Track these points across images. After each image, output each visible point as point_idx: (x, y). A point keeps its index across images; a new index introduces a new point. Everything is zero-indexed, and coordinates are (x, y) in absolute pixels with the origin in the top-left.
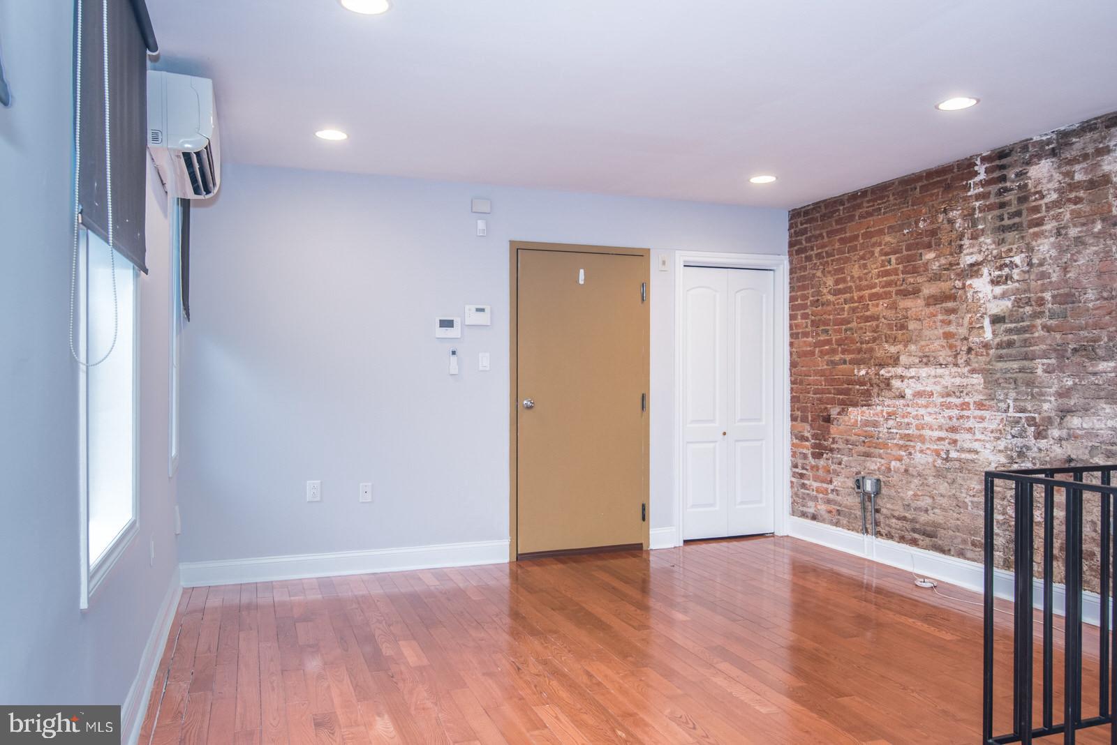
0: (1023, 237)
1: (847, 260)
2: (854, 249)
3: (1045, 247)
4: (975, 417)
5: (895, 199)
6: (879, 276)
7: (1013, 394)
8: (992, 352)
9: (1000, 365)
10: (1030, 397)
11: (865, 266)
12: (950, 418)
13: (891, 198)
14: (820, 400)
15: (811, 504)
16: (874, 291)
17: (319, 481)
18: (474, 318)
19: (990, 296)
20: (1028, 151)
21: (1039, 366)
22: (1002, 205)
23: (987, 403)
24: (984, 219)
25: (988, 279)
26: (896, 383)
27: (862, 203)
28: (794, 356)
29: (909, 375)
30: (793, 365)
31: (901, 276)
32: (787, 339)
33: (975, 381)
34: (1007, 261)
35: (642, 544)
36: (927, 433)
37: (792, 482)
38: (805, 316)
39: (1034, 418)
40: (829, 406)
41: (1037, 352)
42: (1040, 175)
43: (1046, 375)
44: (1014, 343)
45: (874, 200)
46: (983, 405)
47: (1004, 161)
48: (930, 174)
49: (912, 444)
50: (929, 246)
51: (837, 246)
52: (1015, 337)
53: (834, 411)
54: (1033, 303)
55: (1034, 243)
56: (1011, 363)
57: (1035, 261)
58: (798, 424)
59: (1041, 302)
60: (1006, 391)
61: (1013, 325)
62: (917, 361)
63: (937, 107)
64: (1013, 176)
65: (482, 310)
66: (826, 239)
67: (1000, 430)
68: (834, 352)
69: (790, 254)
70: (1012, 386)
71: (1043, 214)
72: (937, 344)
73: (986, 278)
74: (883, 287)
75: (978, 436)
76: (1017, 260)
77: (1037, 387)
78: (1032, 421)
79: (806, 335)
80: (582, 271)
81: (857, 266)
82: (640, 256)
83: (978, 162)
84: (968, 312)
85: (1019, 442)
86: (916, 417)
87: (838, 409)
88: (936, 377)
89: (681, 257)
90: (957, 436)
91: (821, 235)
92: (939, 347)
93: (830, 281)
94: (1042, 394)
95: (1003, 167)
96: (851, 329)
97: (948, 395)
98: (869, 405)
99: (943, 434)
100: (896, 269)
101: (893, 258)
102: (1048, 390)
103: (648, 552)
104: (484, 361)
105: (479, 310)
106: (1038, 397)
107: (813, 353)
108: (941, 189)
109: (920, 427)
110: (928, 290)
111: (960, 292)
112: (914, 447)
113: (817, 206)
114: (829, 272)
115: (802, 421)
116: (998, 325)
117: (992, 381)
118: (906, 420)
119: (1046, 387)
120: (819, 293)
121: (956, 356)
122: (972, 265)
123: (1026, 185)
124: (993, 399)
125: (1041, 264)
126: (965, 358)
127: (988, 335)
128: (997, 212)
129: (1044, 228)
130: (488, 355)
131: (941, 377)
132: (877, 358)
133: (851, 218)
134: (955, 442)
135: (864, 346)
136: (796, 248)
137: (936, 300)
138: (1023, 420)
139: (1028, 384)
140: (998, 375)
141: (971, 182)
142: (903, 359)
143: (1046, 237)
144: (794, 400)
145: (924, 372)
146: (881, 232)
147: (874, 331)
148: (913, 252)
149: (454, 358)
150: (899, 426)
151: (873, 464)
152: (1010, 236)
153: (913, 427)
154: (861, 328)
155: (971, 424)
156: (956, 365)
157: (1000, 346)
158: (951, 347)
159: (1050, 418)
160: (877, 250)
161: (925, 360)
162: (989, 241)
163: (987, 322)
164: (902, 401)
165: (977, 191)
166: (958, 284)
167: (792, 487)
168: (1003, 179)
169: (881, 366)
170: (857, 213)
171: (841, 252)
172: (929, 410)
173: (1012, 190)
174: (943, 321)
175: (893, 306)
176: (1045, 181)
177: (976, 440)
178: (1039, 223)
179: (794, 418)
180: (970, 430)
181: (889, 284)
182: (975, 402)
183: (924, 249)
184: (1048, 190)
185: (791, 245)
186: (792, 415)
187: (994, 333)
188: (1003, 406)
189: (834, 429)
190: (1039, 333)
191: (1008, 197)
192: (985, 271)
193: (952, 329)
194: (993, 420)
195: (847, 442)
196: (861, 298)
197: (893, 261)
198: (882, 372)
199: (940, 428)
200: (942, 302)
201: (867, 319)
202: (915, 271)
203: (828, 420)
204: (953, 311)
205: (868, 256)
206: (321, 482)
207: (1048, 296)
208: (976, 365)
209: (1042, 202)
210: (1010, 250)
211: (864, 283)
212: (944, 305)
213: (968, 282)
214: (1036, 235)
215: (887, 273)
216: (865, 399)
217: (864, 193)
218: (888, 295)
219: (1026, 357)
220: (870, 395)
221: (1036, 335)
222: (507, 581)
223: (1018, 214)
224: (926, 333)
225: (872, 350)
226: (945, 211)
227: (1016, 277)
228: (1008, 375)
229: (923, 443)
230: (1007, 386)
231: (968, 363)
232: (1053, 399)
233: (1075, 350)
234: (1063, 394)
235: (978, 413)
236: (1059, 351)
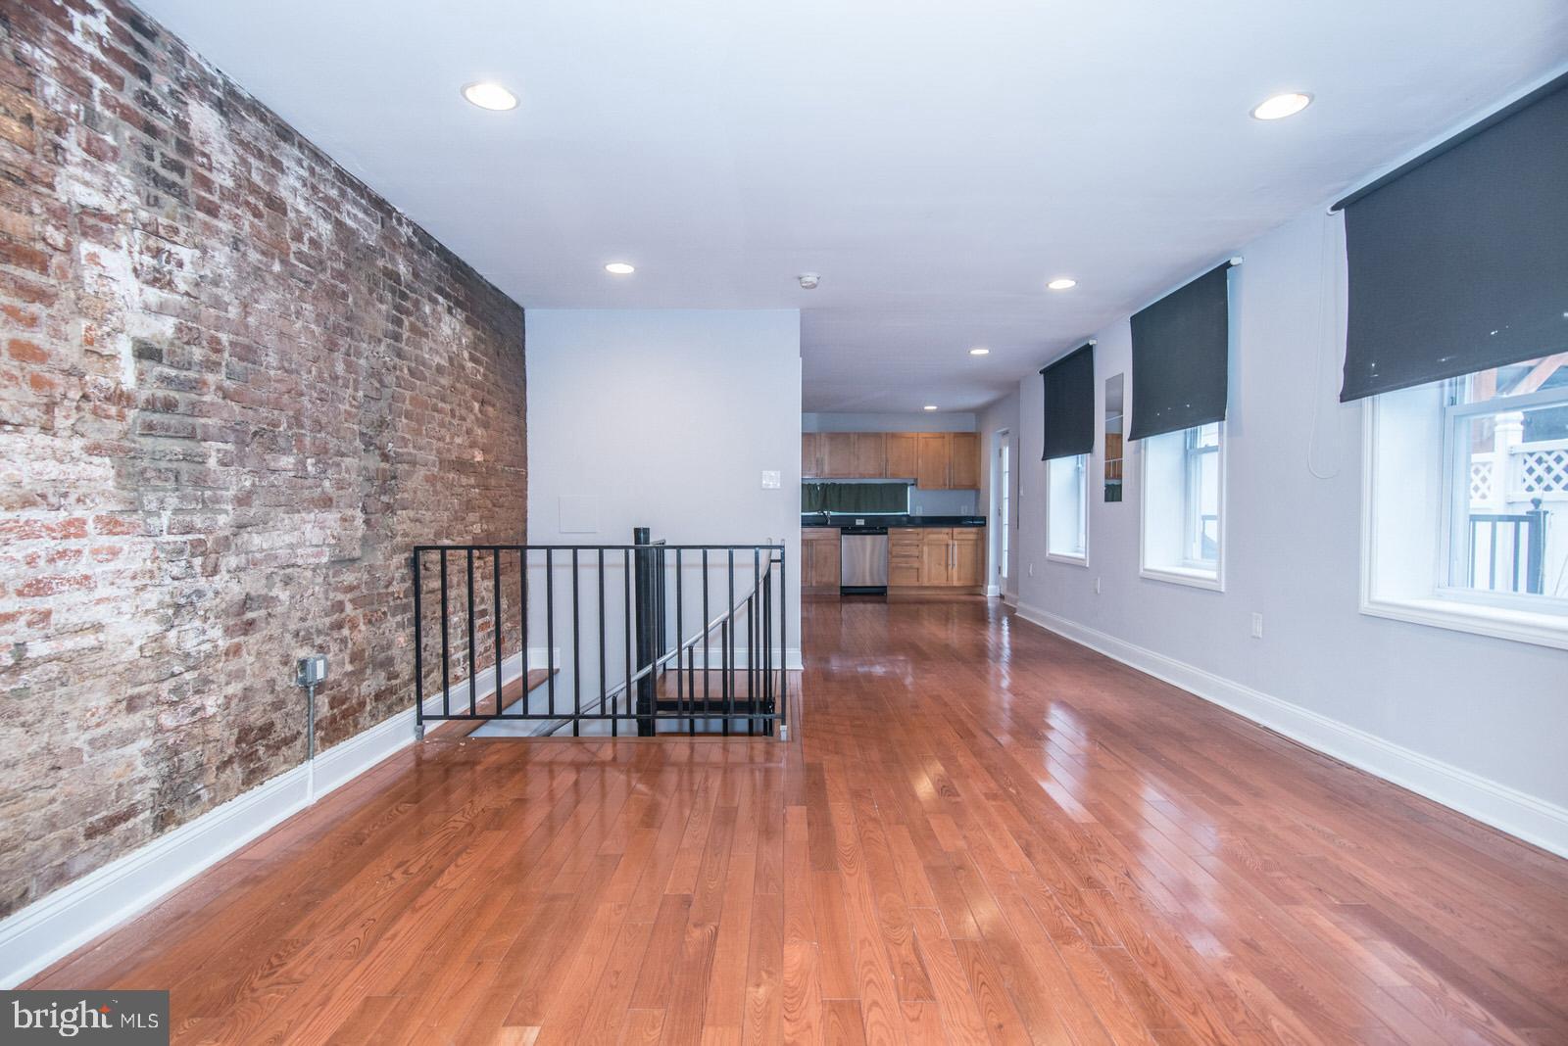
0: (188, 218)
4: (95, 552)
7: (173, 501)
8: (132, 413)
9: (148, 443)
10: (200, 506)
19: (134, 300)
21: (213, 450)
22: (148, 128)
23: (125, 518)
24: (114, 125)
25: (130, 262)
33: (98, 472)
34: (166, 246)
39: (206, 541)
41: (211, 428)
42: (204, 127)
43: (222, 468)
44: (176, 406)
46: (117, 523)
52: (175, 394)
54: (204, 343)
55: (205, 240)
56: (170, 441)
57: (208, 273)
59: (213, 345)
60: (161, 494)
61: (173, 373)
64: (162, 86)
67: (151, 572)
70: (170, 485)
71: (216, 199)
73: (124, 257)
75: (102, 591)
77: (210, 488)
78: (199, 548)
84: (81, 312)
90: (49, 603)
95: (141, 50)
102: (224, 493)
106: (209, 505)
111: (61, 257)
116: (144, 363)
117: (133, 473)
119: (221, 489)
123: (185, 124)
124: (135, 511)
125: (215, 283)
126: (72, 417)
129: (218, 224)
134: (47, 617)
138: (189, 547)
139: (196, 482)
140: (146, 463)
143: (220, 241)
152: (168, 200)
157: (151, 405)
159: (225, 538)
162: (126, 182)
163: (121, 350)
165: (91, 49)
166: (54, 235)
168: (147, 76)
173: (164, 112)
174: (13, 312)
176: (214, 144)
177: (99, 602)
178: (212, 210)
180: (84, 582)
182: (98, 519)
184: (221, 166)
187: (141, 378)
188: (158, 522)
190: (212, 397)
191: (160, 122)
192: (121, 240)
193: (37, 338)
194: (135, 554)
204: (39, 294)
207: (224, 338)
208: (97, 437)
209: (213, 177)
210: (170, 229)
213: (79, 243)
214: (208, 229)
219: (191, 437)
221: (207, 398)
223: (177, 167)
227: (178, 283)
228: (163, 465)
230: (159, 483)
231: (78, 428)
232: (230, 507)
233: (255, 434)
234: (243, 500)
235: (106, 541)
236: (239, 434)
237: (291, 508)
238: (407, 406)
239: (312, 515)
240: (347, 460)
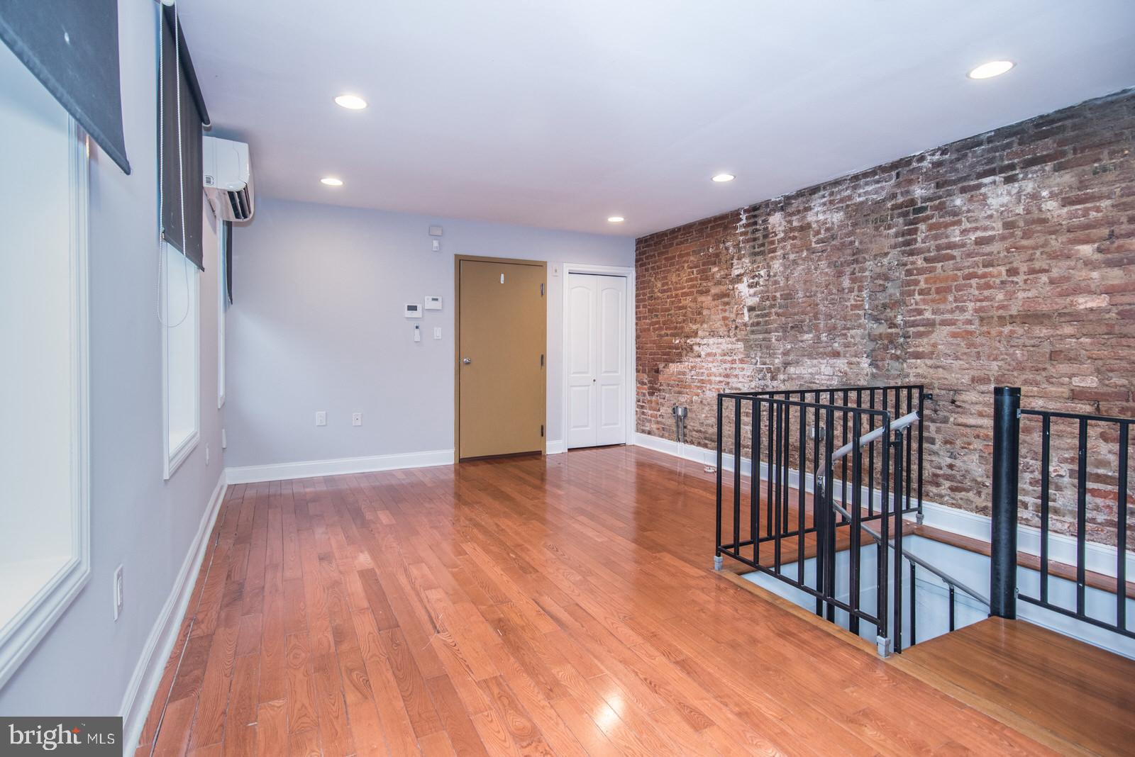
0: (765, 259)
1: (669, 271)
2: (673, 264)
3: (777, 265)
4: (739, 368)
5: (696, 234)
6: (687, 282)
7: (759, 354)
8: (748, 328)
9: (752, 337)
10: (768, 356)
11: (679, 275)
12: (726, 369)
13: (694, 233)
14: (653, 359)
15: (647, 424)
16: (684, 290)
17: (324, 412)
18: (430, 305)
19: (748, 295)
20: (769, 207)
21: (773, 336)
22: (755, 240)
23: (745, 359)
24: (745, 247)
25: (747, 284)
26: (696, 348)
27: (677, 236)
28: (638, 332)
29: (703, 343)
30: (638, 337)
31: (699, 282)
32: (634, 321)
33: (739, 346)
34: (757, 273)
35: (541, 451)
36: (713, 378)
37: (637, 411)
38: (645, 306)
39: (770, 368)
40: (658, 363)
41: (772, 329)
42: (775, 222)
43: (777, 342)
44: (760, 323)
45: (685, 234)
46: (743, 361)
47: (756, 213)
48: (716, 219)
49: (705, 385)
50: (714, 264)
51: (663, 262)
52: (761, 319)
53: (661, 366)
54: (770, 299)
55: (771, 263)
56: (758, 335)
57: (772, 274)
58: (640, 374)
59: (774, 298)
60: (756, 352)
61: (759, 312)
62: (708, 334)
63: (712, 179)
64: (761, 222)
65: (437, 300)
66: (657, 258)
68: (661, 329)
69: (636, 267)
70: (759, 349)
71: (776, 245)
72: (718, 324)
73: (746, 283)
74: (689, 289)
75: (741, 380)
76: (762, 273)
77: (772, 349)
78: (769, 370)
79: (645, 318)
80: (502, 275)
81: (674, 275)
82: (541, 266)
83: (742, 213)
84: (736, 304)
85: (762, 382)
86: (707, 369)
87: (663, 365)
88: (718, 344)
89: (567, 267)
90: (729, 380)
91: (654, 255)
92: (719, 326)
93: (659, 285)
94: (775, 354)
95: (755, 216)
96: (671, 314)
97: (725, 355)
98: (681, 362)
99: (722, 379)
100: (697, 277)
101: (695, 270)
103: (545, 456)
104: (438, 333)
105: (433, 299)
106: (772, 356)
107: (649, 330)
108: (722, 229)
109: (709, 375)
110: (714, 290)
111: (732, 292)
112: (706, 387)
113: (652, 236)
114: (658, 279)
115: (643, 372)
116: (751, 312)
117: (748, 347)
118: (702, 371)
119: (777, 350)
120: (653, 292)
121: (729, 331)
122: (738, 276)
123: (767, 228)
124: (749, 357)
125: (775, 276)
126: (734, 332)
127: (746, 318)
128: (752, 244)
129: (776, 254)
130: (440, 329)
131: (721, 344)
132: (685, 332)
133: (671, 245)
134: (728, 383)
135: (678, 325)
136: (640, 263)
137: (718, 297)
138: (765, 370)
139: (767, 347)
140: (752, 343)
141: (738, 224)
142: (700, 333)
143: (777, 259)
144: (638, 359)
145: (711, 341)
146: (688, 254)
147: (684, 316)
148: (706, 267)
149: (417, 331)
150: (697, 374)
151: (683, 399)
152: (759, 258)
153: (705, 374)
154: (677, 314)
155: (736, 372)
156: (729, 336)
157: (753, 325)
158: (726, 325)
159: (779, 368)
160: (686, 265)
161: (712, 334)
162: (747, 261)
163: (746, 311)
164: (699, 359)
165: (741, 230)
166: (731, 287)
167: (637, 414)
168: (755, 223)
169: (688, 337)
170: (675, 242)
171: (665, 266)
172: (714, 364)
173: (760, 230)
174: (722, 310)
175: (695, 301)
176: (777, 225)
178: (774, 251)
179: (638, 371)
180: (736, 376)
181: (692, 286)
182: (739, 359)
183: (712, 265)
184: (779, 231)
185: (637, 261)
186: (637, 369)
187: (750, 318)
188: (754, 361)
189: (661, 377)
190: (773, 317)
191: (759, 235)
192: (745, 279)
193: (727, 314)
194: (749, 370)
195: (668, 385)
196: (677, 295)
197: (695, 272)
198: (688, 341)
199: (720, 375)
200: (721, 298)
201: (680, 308)
202: (707, 279)
203: (657, 371)
204: (727, 304)
205: (681, 269)
206: (326, 414)
207: (778, 295)
208: (739, 337)
209: (776, 238)
210: (759, 267)
211: (678, 286)
212: (723, 300)
213: (736, 286)
214: (772, 258)
215: (691, 280)
216: (678, 358)
217: (679, 229)
218: (692, 293)
219: (766, 332)
220: (681, 356)
221: (772, 318)
222: (452, 476)
223: (763, 245)
224: (713, 317)
225: (683, 327)
226: (724, 242)
227: (761, 283)
228: (757, 343)
229: (711, 384)
230: (756, 349)
231: (735, 335)
232: (780, 356)
233: (792, 327)
234: (786, 353)
235: (741, 366)
236: (784, 328)
237: (810, 356)
238: (923, 285)
239: (825, 361)
240: (853, 332)
